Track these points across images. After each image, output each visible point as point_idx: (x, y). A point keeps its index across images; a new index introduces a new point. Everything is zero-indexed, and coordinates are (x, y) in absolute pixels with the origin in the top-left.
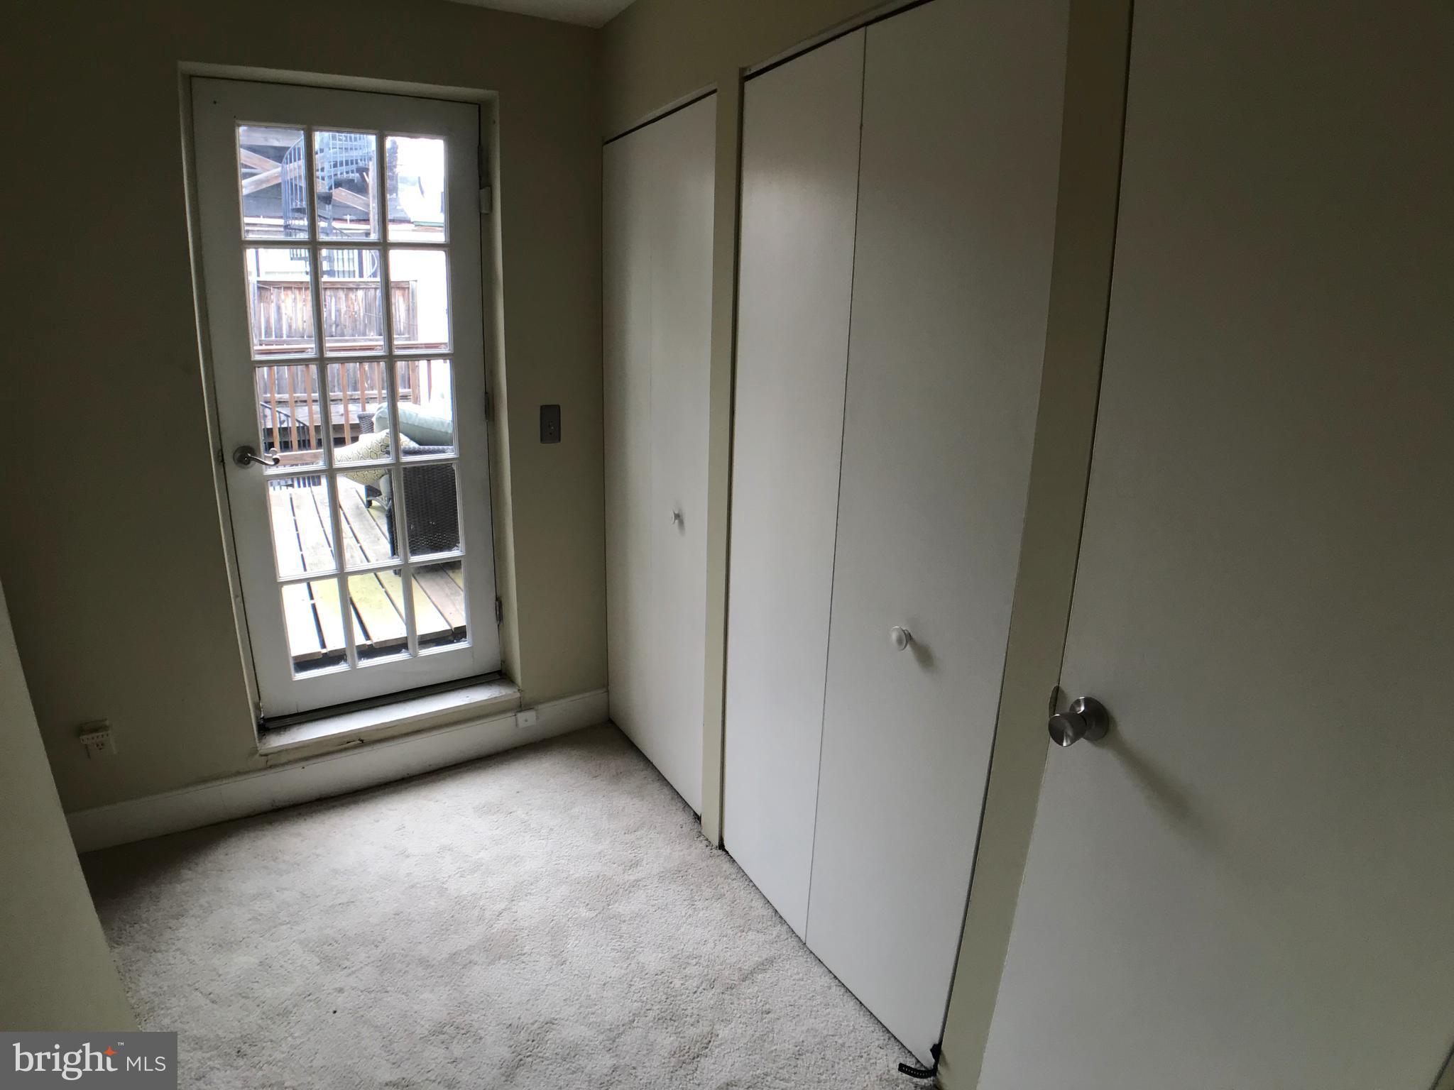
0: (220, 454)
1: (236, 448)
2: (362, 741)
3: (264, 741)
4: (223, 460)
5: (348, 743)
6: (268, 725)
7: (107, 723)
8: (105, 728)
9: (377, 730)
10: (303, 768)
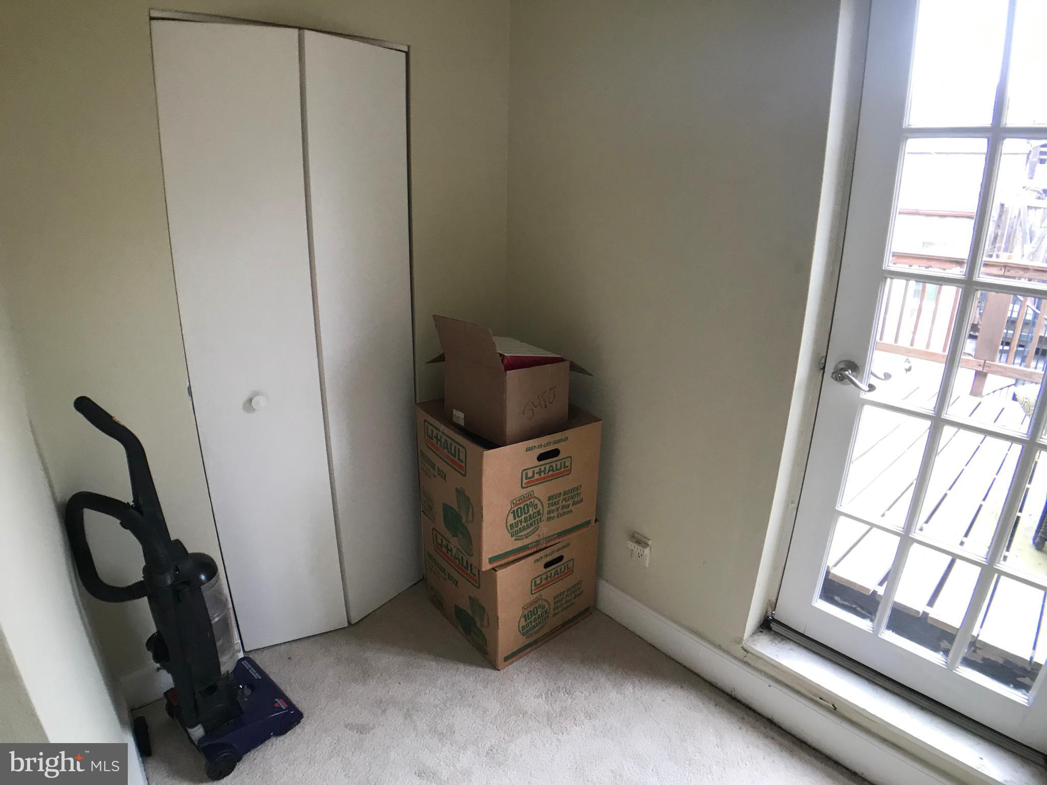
0: (823, 361)
1: (843, 359)
2: (835, 709)
3: (756, 637)
4: (824, 368)
5: (821, 698)
6: (774, 626)
7: (650, 543)
8: (646, 545)
9: (857, 712)
10: (770, 686)
